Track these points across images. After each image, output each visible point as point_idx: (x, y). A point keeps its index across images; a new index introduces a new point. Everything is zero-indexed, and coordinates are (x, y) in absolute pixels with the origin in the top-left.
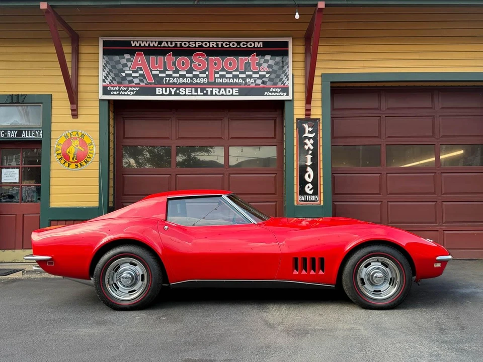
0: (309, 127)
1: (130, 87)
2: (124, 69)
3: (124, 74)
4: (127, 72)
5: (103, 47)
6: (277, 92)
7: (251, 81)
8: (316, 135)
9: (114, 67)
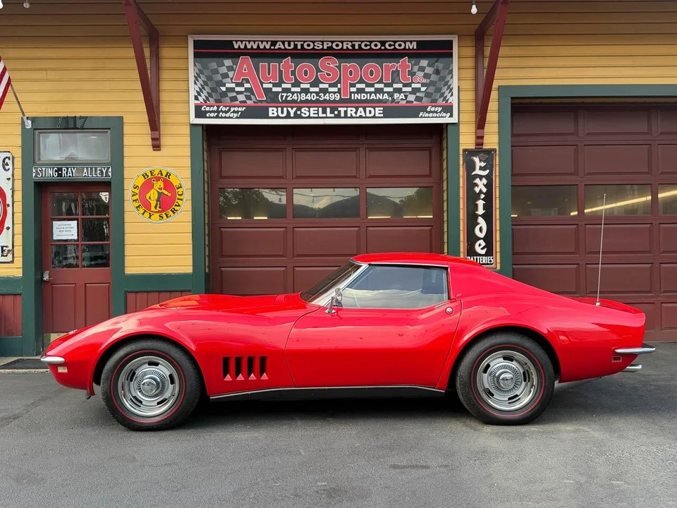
0: (480, 161)
1: (233, 107)
2: (224, 81)
3: (223, 89)
4: (228, 85)
5: (194, 49)
6: (436, 112)
7: (400, 98)
8: (491, 173)
9: (209, 78)
